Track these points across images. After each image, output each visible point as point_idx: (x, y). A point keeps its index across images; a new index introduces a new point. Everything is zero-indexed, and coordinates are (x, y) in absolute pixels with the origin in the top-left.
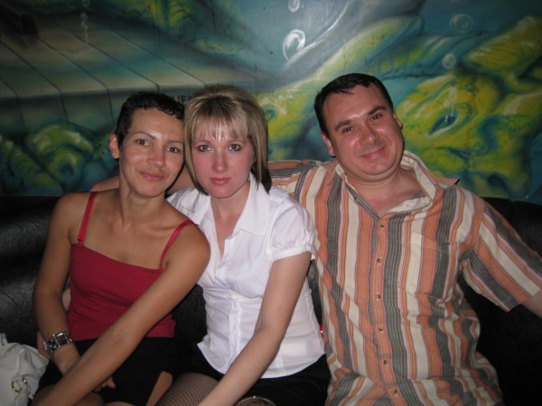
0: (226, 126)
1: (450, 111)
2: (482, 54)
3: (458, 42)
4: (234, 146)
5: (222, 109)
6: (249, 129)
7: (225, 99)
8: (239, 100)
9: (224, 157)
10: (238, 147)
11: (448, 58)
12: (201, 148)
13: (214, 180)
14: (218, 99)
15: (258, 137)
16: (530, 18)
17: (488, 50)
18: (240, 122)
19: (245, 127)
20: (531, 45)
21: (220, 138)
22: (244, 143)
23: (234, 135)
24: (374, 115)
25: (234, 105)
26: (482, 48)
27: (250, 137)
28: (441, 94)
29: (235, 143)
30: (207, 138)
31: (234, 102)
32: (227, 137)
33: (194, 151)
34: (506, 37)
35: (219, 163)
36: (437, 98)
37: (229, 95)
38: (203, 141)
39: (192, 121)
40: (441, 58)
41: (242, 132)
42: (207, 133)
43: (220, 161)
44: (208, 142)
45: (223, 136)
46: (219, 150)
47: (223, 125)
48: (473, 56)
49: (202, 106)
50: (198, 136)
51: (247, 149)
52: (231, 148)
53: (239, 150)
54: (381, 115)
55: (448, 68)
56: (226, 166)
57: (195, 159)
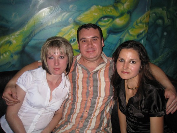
0: (58, 50)
1: (74, 37)
2: (81, 18)
3: (73, 14)
4: (61, 57)
5: (57, 44)
6: (66, 51)
7: (58, 41)
8: (63, 41)
9: (58, 60)
10: (63, 57)
11: (70, 19)
12: (50, 58)
13: (55, 69)
14: (55, 41)
15: (69, 54)
16: (95, 6)
17: (83, 16)
18: (63, 49)
19: (65, 50)
20: (96, 14)
21: (56, 54)
22: (65, 56)
23: (61, 53)
24: (94, 39)
25: (61, 43)
26: (81, 16)
27: (67, 54)
28: (70, 32)
29: (62, 56)
30: (52, 54)
31: (61, 42)
32: (59, 54)
33: (48, 59)
34: (88, 12)
35: (56, 62)
36: (69, 33)
37: (59, 39)
38: (51, 55)
39: (47, 48)
40: (68, 19)
41: (64, 52)
42: (52, 52)
43: (57, 62)
44: (52, 55)
45: (57, 53)
46: (56, 58)
47: (57, 49)
48: (78, 18)
49: (50, 43)
50: (49, 53)
51: (66, 58)
52: (60, 57)
53: (63, 58)
54: (96, 40)
55: (71, 23)
56: (59, 64)
57: (48, 62)
